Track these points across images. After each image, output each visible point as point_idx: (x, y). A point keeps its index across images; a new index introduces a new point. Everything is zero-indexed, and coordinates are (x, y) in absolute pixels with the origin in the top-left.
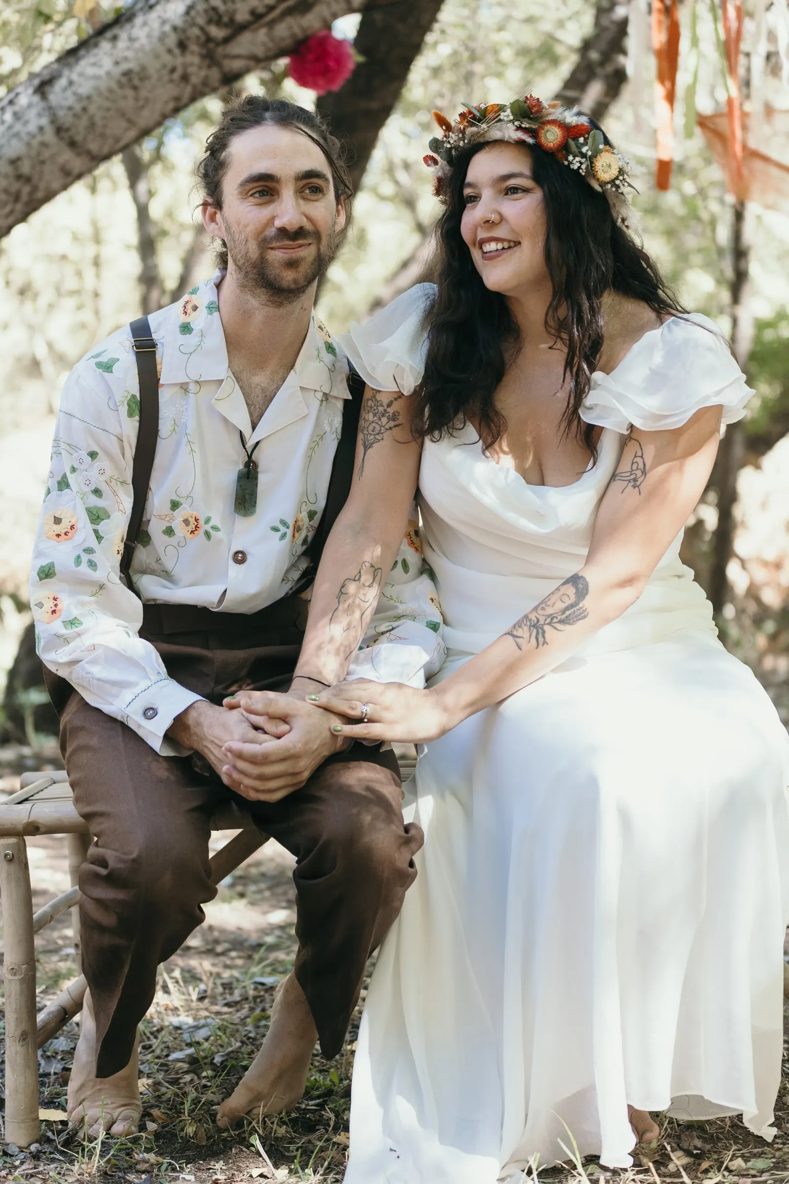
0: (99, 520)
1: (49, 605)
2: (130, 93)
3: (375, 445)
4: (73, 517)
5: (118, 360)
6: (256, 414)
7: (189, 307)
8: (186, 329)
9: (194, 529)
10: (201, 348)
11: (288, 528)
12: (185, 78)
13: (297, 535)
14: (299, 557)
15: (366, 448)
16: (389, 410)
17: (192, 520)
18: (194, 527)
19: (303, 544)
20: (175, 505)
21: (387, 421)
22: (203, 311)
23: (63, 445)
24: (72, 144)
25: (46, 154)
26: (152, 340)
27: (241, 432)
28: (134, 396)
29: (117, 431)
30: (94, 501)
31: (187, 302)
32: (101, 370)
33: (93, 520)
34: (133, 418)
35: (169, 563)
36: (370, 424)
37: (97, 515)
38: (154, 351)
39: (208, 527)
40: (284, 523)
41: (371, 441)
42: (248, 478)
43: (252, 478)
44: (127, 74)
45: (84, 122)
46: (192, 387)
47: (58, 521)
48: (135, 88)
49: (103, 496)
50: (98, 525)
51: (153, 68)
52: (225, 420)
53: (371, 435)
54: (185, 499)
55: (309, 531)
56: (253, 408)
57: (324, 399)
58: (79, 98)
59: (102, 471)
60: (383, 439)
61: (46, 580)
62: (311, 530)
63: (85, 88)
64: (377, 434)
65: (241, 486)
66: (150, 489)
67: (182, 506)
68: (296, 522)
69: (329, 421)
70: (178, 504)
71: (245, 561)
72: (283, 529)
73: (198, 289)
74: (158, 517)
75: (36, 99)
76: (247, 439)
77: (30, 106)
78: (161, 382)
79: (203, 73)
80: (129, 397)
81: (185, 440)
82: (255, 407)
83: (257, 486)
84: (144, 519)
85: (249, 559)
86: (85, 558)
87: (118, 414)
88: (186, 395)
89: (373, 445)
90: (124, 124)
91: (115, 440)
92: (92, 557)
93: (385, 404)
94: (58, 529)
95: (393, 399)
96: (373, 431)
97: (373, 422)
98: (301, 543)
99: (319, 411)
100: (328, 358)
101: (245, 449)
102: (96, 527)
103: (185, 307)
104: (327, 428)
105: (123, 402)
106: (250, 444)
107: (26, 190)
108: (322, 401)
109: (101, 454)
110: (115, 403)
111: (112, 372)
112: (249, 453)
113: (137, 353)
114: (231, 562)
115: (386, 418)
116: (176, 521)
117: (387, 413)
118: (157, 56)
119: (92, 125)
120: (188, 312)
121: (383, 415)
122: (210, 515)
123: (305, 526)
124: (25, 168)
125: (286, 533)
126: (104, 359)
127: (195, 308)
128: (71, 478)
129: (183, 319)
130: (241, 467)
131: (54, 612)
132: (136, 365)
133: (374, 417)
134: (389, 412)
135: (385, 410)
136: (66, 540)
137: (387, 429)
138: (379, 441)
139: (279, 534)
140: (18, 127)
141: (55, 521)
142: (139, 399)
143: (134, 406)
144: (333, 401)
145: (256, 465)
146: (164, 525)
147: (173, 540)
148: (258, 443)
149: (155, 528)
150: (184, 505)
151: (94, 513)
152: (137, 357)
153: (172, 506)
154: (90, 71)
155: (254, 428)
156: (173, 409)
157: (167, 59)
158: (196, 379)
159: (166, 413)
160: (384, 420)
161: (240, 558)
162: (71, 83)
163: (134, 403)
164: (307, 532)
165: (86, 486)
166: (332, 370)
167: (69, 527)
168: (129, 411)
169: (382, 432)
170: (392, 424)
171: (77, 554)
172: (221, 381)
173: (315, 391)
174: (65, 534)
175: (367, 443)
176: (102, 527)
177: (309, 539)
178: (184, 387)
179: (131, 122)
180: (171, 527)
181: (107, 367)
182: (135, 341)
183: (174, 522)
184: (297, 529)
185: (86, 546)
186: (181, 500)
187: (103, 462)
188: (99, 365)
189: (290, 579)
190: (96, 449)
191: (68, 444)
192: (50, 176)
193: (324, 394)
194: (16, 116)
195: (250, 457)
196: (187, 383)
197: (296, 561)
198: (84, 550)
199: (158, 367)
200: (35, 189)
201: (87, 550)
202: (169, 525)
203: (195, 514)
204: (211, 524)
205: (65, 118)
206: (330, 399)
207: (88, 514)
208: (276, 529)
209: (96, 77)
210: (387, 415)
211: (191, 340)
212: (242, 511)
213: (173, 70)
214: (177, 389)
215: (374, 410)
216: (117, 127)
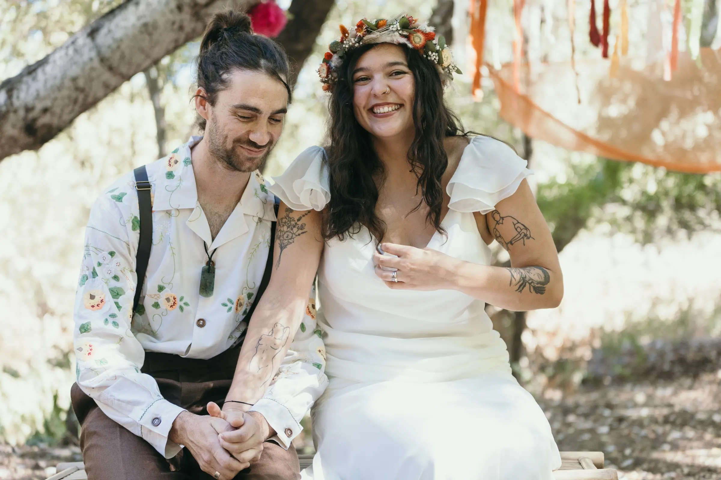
0: (118, 296)
1: (86, 349)
2: (147, 37)
3: (288, 246)
4: (102, 294)
5: (126, 194)
6: (214, 232)
7: (172, 161)
8: (170, 175)
9: (173, 305)
10: (180, 188)
11: (233, 304)
12: (181, 28)
13: (239, 308)
14: (241, 323)
15: (282, 248)
16: (298, 223)
17: (172, 299)
18: (173, 303)
19: (243, 314)
20: (161, 289)
21: (297, 230)
22: (181, 164)
23: (91, 248)
24: (111, 69)
25: (94, 74)
26: (148, 183)
27: (205, 242)
28: (136, 217)
29: (125, 239)
30: (114, 284)
31: (171, 158)
32: (115, 200)
33: (114, 296)
34: (136, 231)
35: (155, 326)
36: (285, 233)
37: (117, 292)
38: (150, 190)
39: (182, 304)
40: (230, 301)
41: (286, 244)
42: (209, 272)
43: (211, 272)
44: (145, 25)
45: (117, 56)
46: (174, 213)
47: (92, 297)
48: (150, 34)
49: (120, 280)
50: (118, 299)
51: (161, 21)
52: (194, 234)
53: (286, 240)
54: (167, 284)
55: (248, 306)
56: (212, 227)
57: (259, 221)
58: (115, 40)
59: (119, 264)
60: (293, 242)
61: (85, 333)
62: (249, 305)
63: (119, 34)
64: (290, 239)
65: (204, 277)
66: (146, 277)
67: (165, 290)
68: (238, 300)
69: (262, 235)
70: (162, 288)
71: (205, 325)
72: (230, 305)
73: (178, 150)
74: (150, 296)
75: (88, 40)
76: (209, 247)
77: (84, 45)
78: (153, 209)
79: (193, 25)
80: (133, 218)
81: (169, 247)
82: (214, 227)
83: (214, 277)
84: (141, 296)
85: (208, 324)
86: (111, 320)
87: (126, 228)
88: (170, 217)
89: (287, 246)
90: (143, 57)
91: (125, 245)
92: (115, 320)
93: (296, 219)
94: (93, 302)
95: (302, 216)
96: (287, 237)
97: (287, 232)
98: (242, 313)
99: (256, 229)
100: (262, 194)
101: (207, 253)
102: (116, 300)
103: (170, 161)
104: (261, 239)
105: (129, 221)
106: (210, 251)
107: (81, 97)
108: (257, 223)
109: (117, 253)
110: (124, 222)
111: (122, 201)
112: (210, 256)
113: (138, 191)
114: (196, 327)
115: (296, 228)
116: (161, 299)
117: (297, 225)
118: (163, 14)
119: (123, 57)
120: (172, 165)
121: (294, 227)
122: (184, 296)
123: (245, 303)
124: (81, 83)
125: (231, 308)
126: (116, 193)
127: (176, 162)
128: (98, 270)
129: (169, 169)
130: (204, 265)
131: (89, 354)
132: (137, 197)
133: (288, 228)
134: (298, 225)
135: (296, 223)
136: (98, 309)
137: (297, 235)
138: (291, 243)
139: (227, 308)
140: (77, 58)
141: (91, 297)
142: (139, 219)
143: (136, 223)
144: (265, 222)
145: (214, 264)
146: (153, 301)
147: (159, 311)
148: (215, 250)
149: (148, 303)
150: (166, 289)
151: (115, 291)
152: (138, 193)
153: (159, 289)
154: (123, 24)
155: (213, 240)
156: (162, 226)
157: (170, 17)
158: (177, 207)
159: (156, 228)
160: (295, 230)
161: (201, 323)
162: (110, 31)
163: (136, 221)
164: (245, 307)
165: (108, 274)
166: (265, 202)
167: (100, 301)
168: (133, 226)
169: (293, 237)
170: (300, 232)
171: (106, 318)
172: (192, 210)
173: (253, 216)
174: (98, 305)
175: (283, 245)
176: (120, 300)
177: (248, 311)
178: (168, 213)
179: (148, 56)
180: (157, 303)
181: (119, 199)
182: (137, 183)
183: (160, 299)
184: (239, 304)
185: (111, 313)
186: (165, 286)
187: (118, 258)
188: (114, 197)
189: (234, 337)
190: (113, 250)
191: (95, 248)
192: (97, 89)
193: (259, 218)
194: (76, 51)
195: (210, 259)
196: (170, 210)
197: (239, 325)
198: (110, 316)
199: (152, 199)
200: (86, 96)
201: (112, 315)
202: (156, 301)
203: (173, 294)
204: (184, 301)
205: (106, 52)
206: (263, 221)
207: (110, 292)
208: (225, 305)
209: (125, 28)
210: (297, 226)
211: (173, 183)
212: (205, 294)
213: (173, 23)
214: (163, 214)
215: (288, 224)
216: (138, 58)
